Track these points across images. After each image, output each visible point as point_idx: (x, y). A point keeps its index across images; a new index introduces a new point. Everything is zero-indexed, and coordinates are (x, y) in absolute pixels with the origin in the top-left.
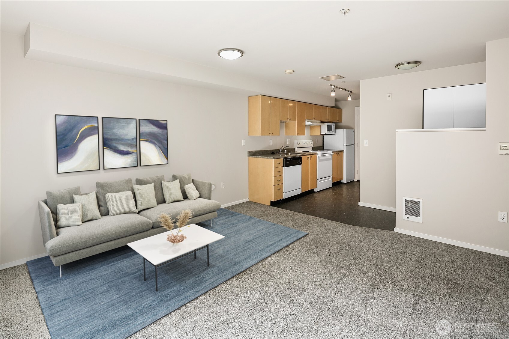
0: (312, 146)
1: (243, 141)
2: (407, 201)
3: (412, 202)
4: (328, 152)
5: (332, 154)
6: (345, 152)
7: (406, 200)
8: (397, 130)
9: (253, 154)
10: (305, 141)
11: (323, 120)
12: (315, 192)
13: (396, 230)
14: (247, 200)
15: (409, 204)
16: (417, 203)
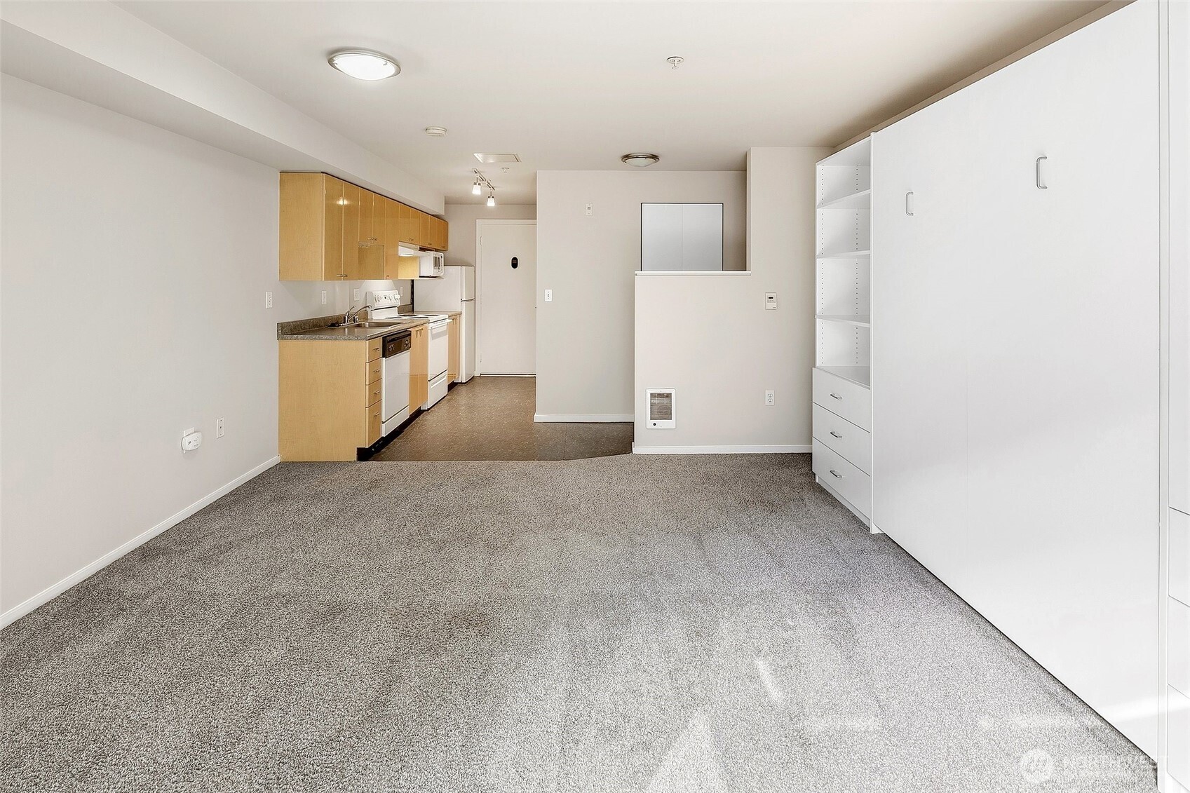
0: (398, 304)
1: (268, 297)
2: (653, 395)
3: (661, 396)
4: (441, 317)
5: (448, 321)
6: (463, 316)
7: (651, 394)
8: (636, 272)
9: (291, 330)
10: (387, 293)
11: (426, 245)
12: (425, 410)
13: (637, 449)
14: (275, 460)
15: (656, 401)
16: (668, 396)
